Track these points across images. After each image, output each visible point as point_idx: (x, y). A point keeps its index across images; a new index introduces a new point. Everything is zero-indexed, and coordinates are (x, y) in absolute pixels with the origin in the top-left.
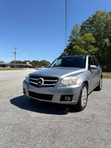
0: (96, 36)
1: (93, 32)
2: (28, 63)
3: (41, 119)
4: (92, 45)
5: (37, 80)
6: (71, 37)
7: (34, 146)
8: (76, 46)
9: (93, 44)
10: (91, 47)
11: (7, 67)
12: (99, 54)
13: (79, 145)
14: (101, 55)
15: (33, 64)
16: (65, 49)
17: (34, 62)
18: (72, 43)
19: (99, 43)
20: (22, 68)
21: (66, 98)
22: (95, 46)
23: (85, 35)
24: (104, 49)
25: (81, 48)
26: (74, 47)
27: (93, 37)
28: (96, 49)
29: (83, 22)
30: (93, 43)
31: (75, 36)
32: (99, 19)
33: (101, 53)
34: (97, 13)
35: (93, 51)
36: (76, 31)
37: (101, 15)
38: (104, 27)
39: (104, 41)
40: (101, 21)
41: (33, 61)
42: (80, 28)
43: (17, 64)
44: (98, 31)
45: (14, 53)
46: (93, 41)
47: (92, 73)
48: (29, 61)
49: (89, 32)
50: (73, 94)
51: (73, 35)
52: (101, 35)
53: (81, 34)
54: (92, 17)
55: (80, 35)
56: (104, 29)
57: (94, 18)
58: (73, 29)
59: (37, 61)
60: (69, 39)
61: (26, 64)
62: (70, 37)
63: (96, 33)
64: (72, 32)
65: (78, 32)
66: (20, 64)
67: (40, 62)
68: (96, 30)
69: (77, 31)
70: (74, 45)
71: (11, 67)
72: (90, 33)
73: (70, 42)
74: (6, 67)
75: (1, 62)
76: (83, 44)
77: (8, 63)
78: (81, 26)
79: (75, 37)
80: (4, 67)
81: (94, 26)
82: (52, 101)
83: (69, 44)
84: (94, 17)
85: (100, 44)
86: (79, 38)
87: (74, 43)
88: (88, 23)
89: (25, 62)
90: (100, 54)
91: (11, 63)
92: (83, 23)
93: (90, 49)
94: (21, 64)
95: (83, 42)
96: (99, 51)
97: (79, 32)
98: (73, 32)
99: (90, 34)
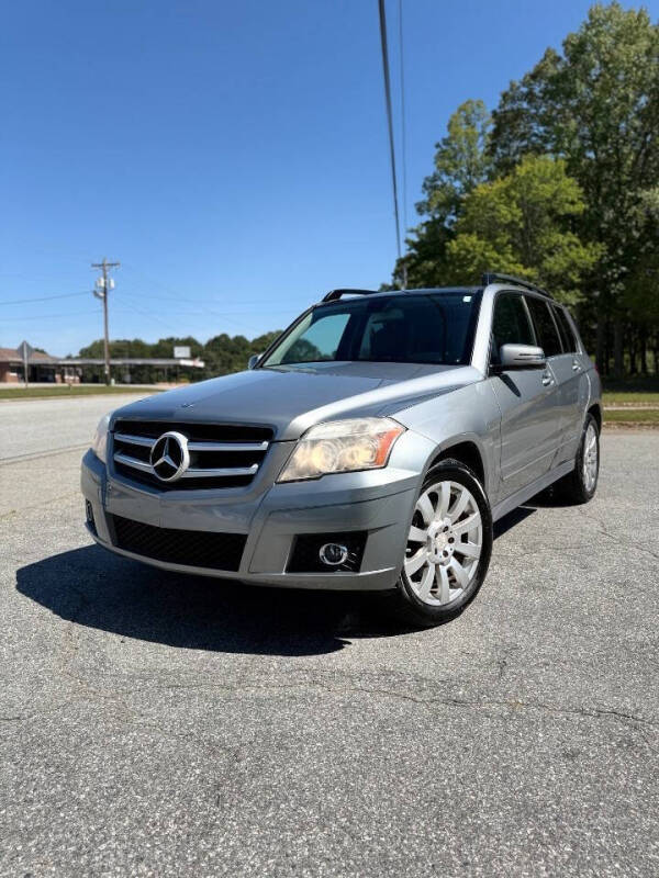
0: (591, 173)
1: (568, 150)
2: (181, 352)
3: (168, 682)
4: (563, 232)
5: (153, 444)
6: (435, 188)
7: (77, 855)
8: (463, 238)
9: (568, 222)
10: (559, 238)
11: (63, 381)
12: (606, 282)
13: (363, 847)
14: (621, 286)
15: (212, 354)
16: (401, 262)
17: (220, 343)
18: (442, 219)
19: (609, 214)
20: (151, 382)
21: (321, 553)
22: (579, 237)
23: (521, 171)
24: (642, 250)
25: (499, 249)
26: (453, 246)
27: (571, 180)
28: (588, 255)
29: (506, 88)
30: (569, 216)
31: (456, 177)
32: (604, 64)
33: (623, 275)
34: (594, 23)
35: (573, 265)
36: (465, 146)
37: (618, 37)
38: (639, 115)
39: (638, 201)
40: (621, 77)
41: (216, 340)
42: (491, 128)
43: (119, 362)
44: (604, 139)
45: (96, 294)
46: (573, 203)
47: (518, 393)
48: (189, 342)
49: (549, 147)
50: (364, 527)
51: (448, 173)
52: (619, 165)
53: (498, 166)
54: (560, 52)
55: (489, 172)
56: (637, 123)
57: (574, 60)
58: (447, 135)
59: (240, 340)
60: (424, 197)
61: (172, 356)
62: (431, 185)
63: (591, 155)
64: (442, 155)
65: (480, 148)
66: (139, 362)
67: (255, 341)
68: (586, 131)
69: (470, 147)
70: (451, 235)
71: (82, 380)
72: (550, 157)
73: (426, 218)
74: (54, 381)
75: (21, 348)
76: (507, 226)
77: (69, 358)
78: (495, 114)
79: (457, 184)
80: (45, 380)
81: (576, 110)
82: (242, 574)
83: (424, 231)
84: (577, 50)
85: (614, 223)
86: (482, 188)
87: (452, 222)
88: (537, 90)
89: (165, 348)
90: (616, 281)
91: (85, 353)
92: (505, 96)
93: (551, 254)
94: (142, 356)
95: (508, 213)
96: (610, 265)
97: (486, 154)
98: (447, 154)
99: (549, 162)
